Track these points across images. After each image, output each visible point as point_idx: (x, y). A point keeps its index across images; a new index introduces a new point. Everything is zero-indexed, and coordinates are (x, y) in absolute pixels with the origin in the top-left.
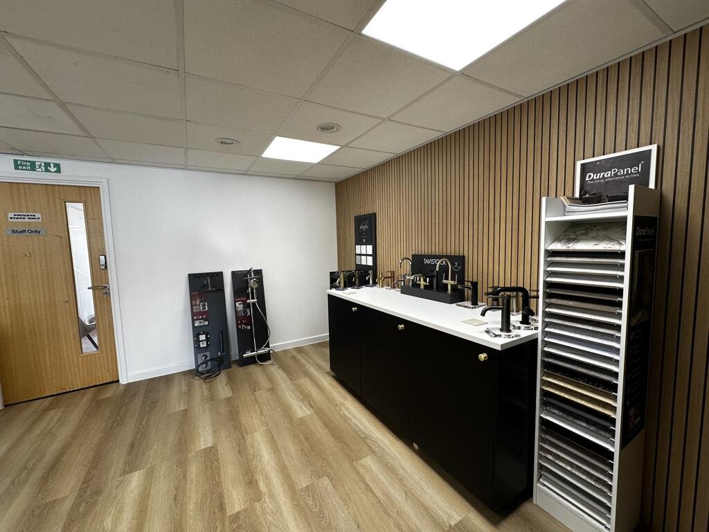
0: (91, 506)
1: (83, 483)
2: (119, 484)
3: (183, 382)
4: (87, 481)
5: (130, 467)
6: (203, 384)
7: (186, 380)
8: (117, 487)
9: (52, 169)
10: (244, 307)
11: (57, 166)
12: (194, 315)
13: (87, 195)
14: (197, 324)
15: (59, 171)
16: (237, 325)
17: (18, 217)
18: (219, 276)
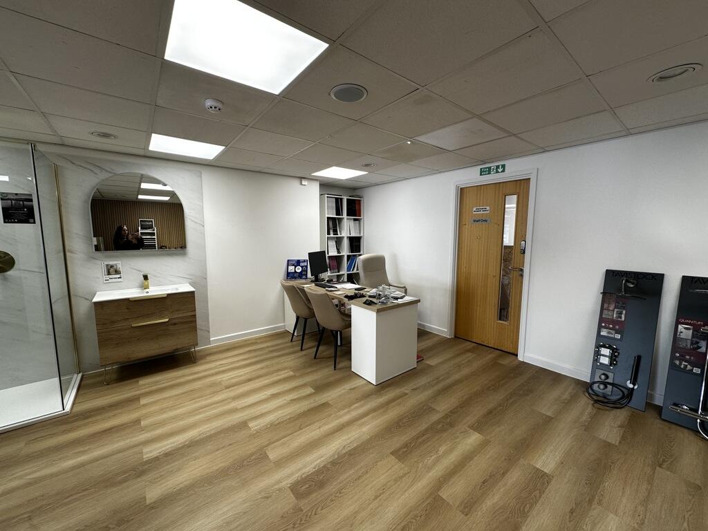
0: (443, 430)
1: (451, 412)
2: (464, 432)
3: (570, 390)
4: (453, 412)
5: (477, 427)
6: (590, 406)
7: (573, 389)
8: (461, 433)
9: (500, 170)
10: (693, 336)
11: (503, 166)
12: (603, 322)
13: (521, 187)
14: (604, 333)
15: (503, 171)
16: (673, 358)
17: (478, 210)
18: (658, 279)
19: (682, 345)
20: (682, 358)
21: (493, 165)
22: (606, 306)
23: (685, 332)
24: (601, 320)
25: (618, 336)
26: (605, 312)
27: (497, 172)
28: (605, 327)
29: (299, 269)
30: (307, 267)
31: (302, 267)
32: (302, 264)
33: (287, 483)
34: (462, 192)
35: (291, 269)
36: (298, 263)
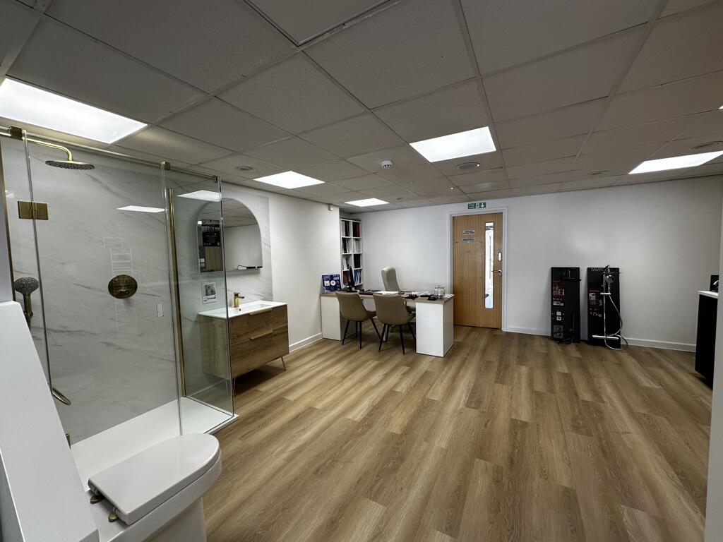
9: (482, 206)
10: (596, 298)
11: (485, 204)
12: (553, 297)
13: (497, 218)
14: (555, 304)
15: (485, 207)
16: (589, 311)
17: (467, 233)
18: (576, 270)
19: (592, 304)
20: (593, 311)
21: (477, 203)
22: (554, 288)
23: (593, 297)
24: (552, 296)
25: (562, 304)
26: (554, 292)
27: (480, 207)
28: (556, 301)
29: (333, 283)
30: (339, 280)
31: (336, 281)
32: (335, 279)
33: (462, 405)
34: (455, 220)
35: (327, 283)
36: (331, 278)
